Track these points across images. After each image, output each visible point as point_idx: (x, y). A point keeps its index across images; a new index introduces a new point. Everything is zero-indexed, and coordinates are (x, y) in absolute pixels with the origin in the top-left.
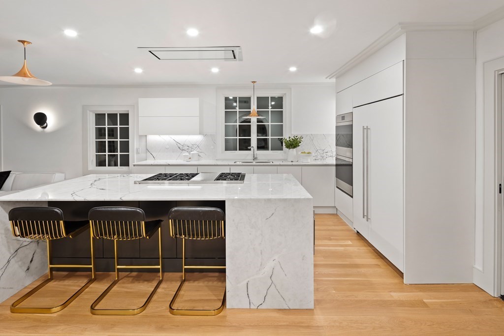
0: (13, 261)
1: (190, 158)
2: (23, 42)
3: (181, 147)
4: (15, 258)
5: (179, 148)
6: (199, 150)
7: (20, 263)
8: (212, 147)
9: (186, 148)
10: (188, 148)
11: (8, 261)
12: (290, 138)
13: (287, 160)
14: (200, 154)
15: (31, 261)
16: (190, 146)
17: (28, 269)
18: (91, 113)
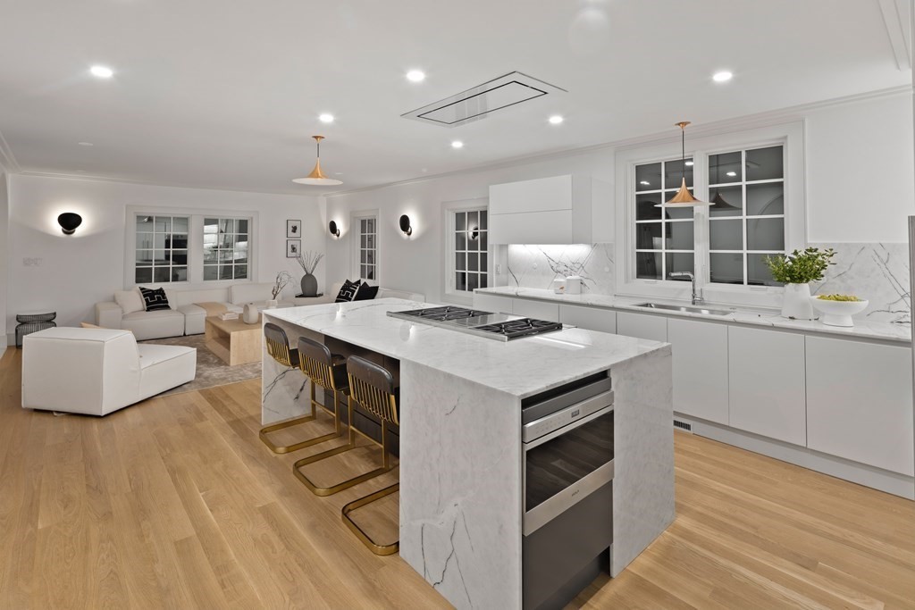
0: (279, 383)
1: (562, 288)
2: (316, 137)
3: (555, 266)
4: (282, 380)
5: (552, 267)
6: (583, 273)
7: (288, 387)
8: (607, 269)
9: (562, 268)
10: (566, 268)
11: (275, 382)
12: (796, 253)
13: (780, 311)
14: (585, 281)
15: (301, 390)
16: (569, 264)
17: (297, 398)
18: (450, 213)
